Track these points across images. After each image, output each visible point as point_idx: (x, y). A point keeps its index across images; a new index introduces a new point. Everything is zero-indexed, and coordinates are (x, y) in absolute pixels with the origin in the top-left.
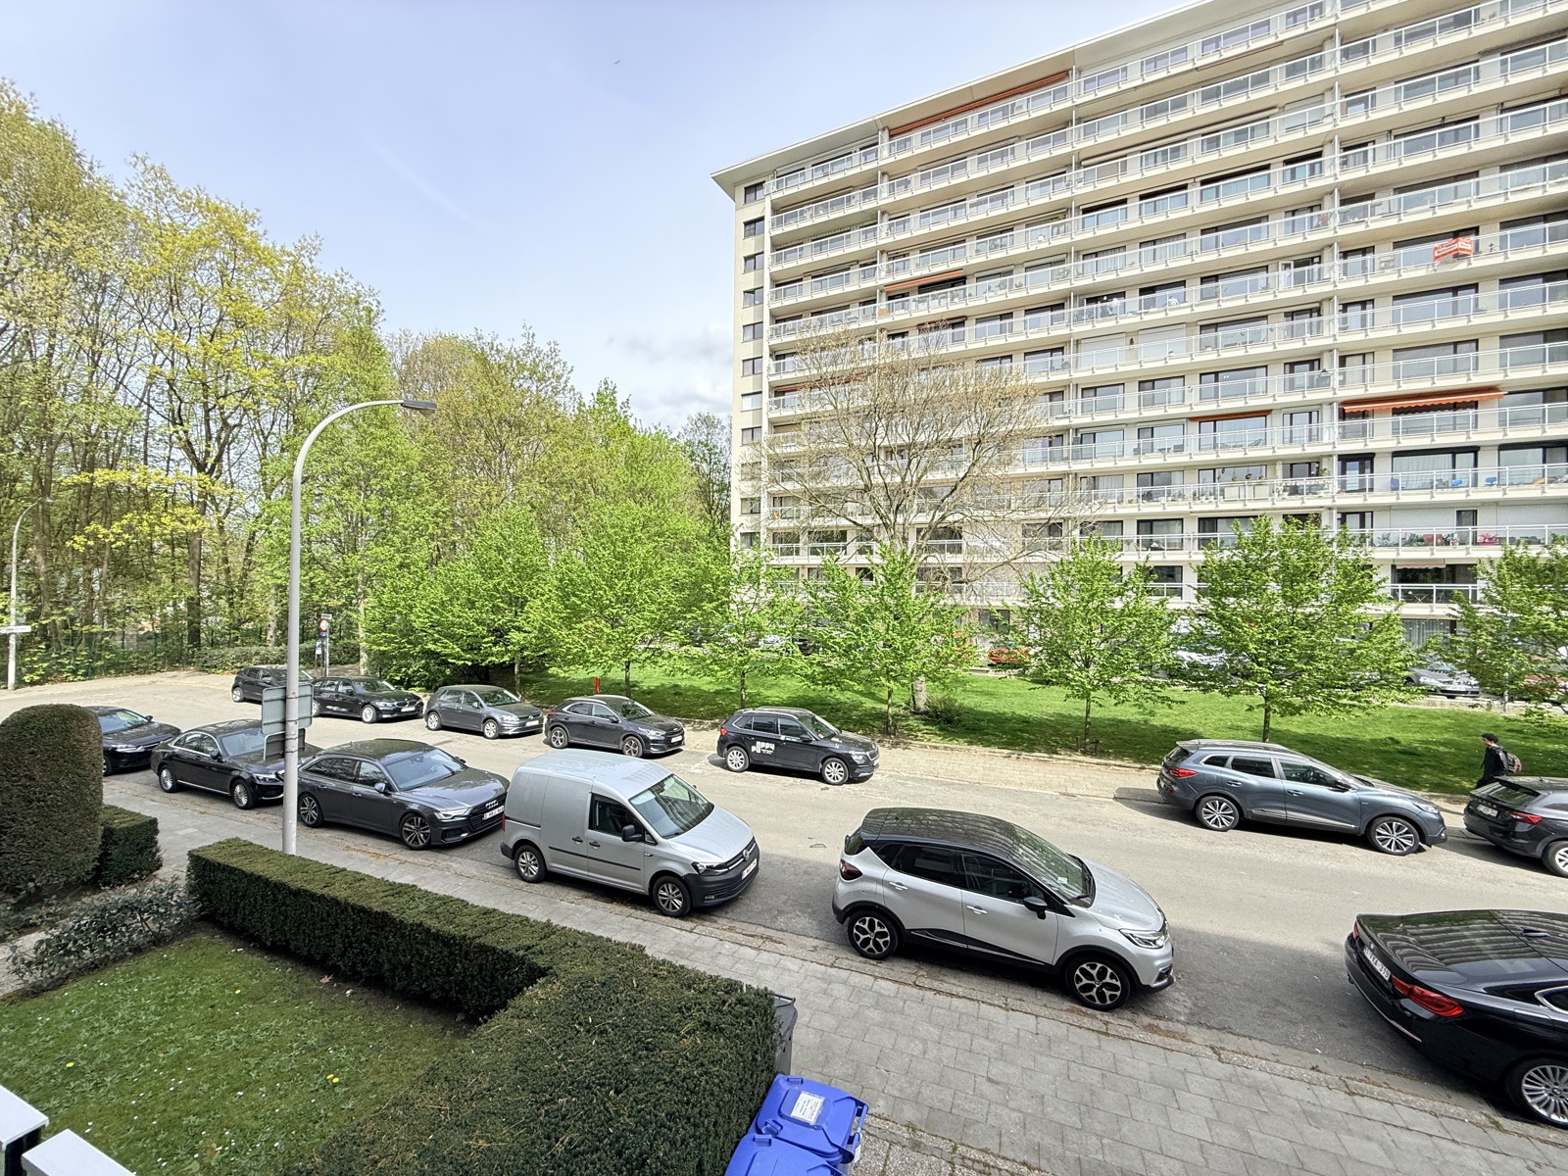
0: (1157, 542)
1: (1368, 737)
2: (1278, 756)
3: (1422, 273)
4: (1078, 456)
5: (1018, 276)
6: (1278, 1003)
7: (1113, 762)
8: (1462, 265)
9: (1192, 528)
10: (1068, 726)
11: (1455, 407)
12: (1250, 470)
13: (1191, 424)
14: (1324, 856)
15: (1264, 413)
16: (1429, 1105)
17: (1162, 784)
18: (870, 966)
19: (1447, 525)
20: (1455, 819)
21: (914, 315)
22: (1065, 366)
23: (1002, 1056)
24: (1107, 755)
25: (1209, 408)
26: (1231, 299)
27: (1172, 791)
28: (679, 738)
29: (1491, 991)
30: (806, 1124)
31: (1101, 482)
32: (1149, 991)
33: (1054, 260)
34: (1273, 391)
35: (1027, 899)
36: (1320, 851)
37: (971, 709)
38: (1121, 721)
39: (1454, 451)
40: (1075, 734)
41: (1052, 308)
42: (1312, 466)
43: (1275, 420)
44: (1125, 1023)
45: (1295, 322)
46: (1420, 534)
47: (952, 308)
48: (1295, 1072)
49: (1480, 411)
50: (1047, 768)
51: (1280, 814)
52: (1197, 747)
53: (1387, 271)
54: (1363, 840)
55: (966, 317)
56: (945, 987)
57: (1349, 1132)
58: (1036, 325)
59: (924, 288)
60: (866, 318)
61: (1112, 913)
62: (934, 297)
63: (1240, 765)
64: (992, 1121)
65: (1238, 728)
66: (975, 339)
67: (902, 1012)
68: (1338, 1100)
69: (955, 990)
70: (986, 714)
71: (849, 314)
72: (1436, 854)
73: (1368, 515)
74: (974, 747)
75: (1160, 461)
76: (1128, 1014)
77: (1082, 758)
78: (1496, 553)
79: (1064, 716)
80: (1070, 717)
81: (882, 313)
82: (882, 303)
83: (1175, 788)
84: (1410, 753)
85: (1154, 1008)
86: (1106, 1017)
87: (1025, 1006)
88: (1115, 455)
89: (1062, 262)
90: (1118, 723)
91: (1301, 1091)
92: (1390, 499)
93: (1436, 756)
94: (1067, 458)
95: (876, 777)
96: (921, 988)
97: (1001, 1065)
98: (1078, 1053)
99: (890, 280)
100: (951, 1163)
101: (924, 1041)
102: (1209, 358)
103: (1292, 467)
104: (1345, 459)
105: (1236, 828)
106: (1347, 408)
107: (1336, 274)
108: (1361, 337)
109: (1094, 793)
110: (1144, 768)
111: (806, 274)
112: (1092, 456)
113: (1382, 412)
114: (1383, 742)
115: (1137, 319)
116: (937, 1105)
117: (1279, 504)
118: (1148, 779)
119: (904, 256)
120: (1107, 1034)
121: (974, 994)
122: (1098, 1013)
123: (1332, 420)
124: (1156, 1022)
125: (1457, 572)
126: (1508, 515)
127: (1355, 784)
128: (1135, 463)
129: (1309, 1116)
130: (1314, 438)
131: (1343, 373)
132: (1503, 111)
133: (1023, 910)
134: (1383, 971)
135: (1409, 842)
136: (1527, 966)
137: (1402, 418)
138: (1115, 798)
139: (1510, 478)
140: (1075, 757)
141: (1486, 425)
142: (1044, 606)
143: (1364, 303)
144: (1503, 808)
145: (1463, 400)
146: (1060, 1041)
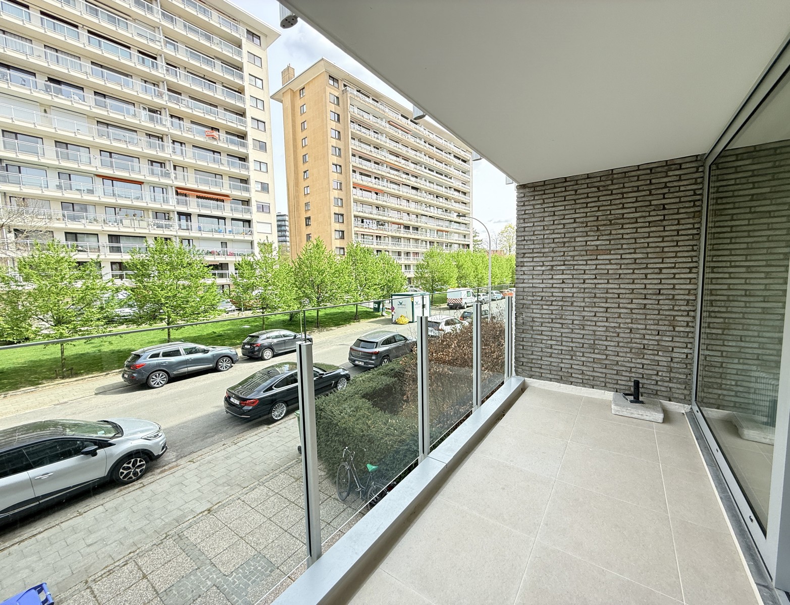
0: (82, 247)
1: (205, 333)
2: (182, 347)
3: (202, 139)
4: (5, 180)
6: (206, 433)
7: (87, 376)
8: (215, 143)
9: (104, 239)
10: (41, 366)
11: (217, 200)
12: (136, 212)
13: (97, 178)
14: (204, 380)
15: (139, 183)
17: (126, 376)
19: (218, 248)
20: (239, 352)
23: (91, 532)
24: (81, 374)
25: (108, 172)
27: (133, 377)
29: (264, 392)
31: (29, 202)
32: (159, 457)
34: (143, 172)
35: (83, 451)
36: (202, 379)
39: (219, 218)
40: (51, 369)
42: (166, 215)
43: (145, 187)
44: (150, 477)
45: (151, 140)
46: (211, 250)
48: (219, 450)
49: (225, 204)
50: (36, 395)
51: (185, 370)
52: (144, 352)
53: (189, 133)
54: (215, 370)
57: (239, 453)
61: (135, 433)
63: (166, 354)
64: (101, 556)
65: (152, 342)
68: (232, 448)
72: (237, 366)
73: (191, 241)
75: (78, 197)
76: (150, 474)
77: (63, 381)
78: (233, 259)
79: (36, 361)
80: (41, 360)
83: (134, 375)
84: (220, 336)
85: (161, 464)
86: (140, 481)
91: (223, 453)
92: (198, 235)
93: (228, 335)
97: (93, 536)
98: (133, 501)
100: (88, 587)
102: (104, 142)
103: (156, 214)
104: (180, 214)
105: (167, 383)
106: (179, 191)
107: (168, 124)
108: (181, 159)
109: (81, 396)
110: (108, 374)
112: (19, 183)
113: (193, 195)
114: (210, 334)
115: (46, 97)
117: (153, 232)
118: (116, 378)
120: (144, 486)
121: (53, 524)
122: (135, 483)
123: (173, 195)
124: (163, 469)
125: (223, 266)
126: (236, 245)
127: (211, 349)
128: (58, 194)
129: (227, 458)
130: (166, 201)
131: (176, 174)
132: (223, 86)
133: (82, 458)
134: (237, 402)
135: (228, 365)
136: (269, 382)
137: (200, 200)
138: (96, 394)
139: (234, 232)
140: (57, 382)
141: (227, 210)
142: (14, 287)
143: (181, 143)
144: (251, 345)
145: (219, 198)
146: (121, 504)
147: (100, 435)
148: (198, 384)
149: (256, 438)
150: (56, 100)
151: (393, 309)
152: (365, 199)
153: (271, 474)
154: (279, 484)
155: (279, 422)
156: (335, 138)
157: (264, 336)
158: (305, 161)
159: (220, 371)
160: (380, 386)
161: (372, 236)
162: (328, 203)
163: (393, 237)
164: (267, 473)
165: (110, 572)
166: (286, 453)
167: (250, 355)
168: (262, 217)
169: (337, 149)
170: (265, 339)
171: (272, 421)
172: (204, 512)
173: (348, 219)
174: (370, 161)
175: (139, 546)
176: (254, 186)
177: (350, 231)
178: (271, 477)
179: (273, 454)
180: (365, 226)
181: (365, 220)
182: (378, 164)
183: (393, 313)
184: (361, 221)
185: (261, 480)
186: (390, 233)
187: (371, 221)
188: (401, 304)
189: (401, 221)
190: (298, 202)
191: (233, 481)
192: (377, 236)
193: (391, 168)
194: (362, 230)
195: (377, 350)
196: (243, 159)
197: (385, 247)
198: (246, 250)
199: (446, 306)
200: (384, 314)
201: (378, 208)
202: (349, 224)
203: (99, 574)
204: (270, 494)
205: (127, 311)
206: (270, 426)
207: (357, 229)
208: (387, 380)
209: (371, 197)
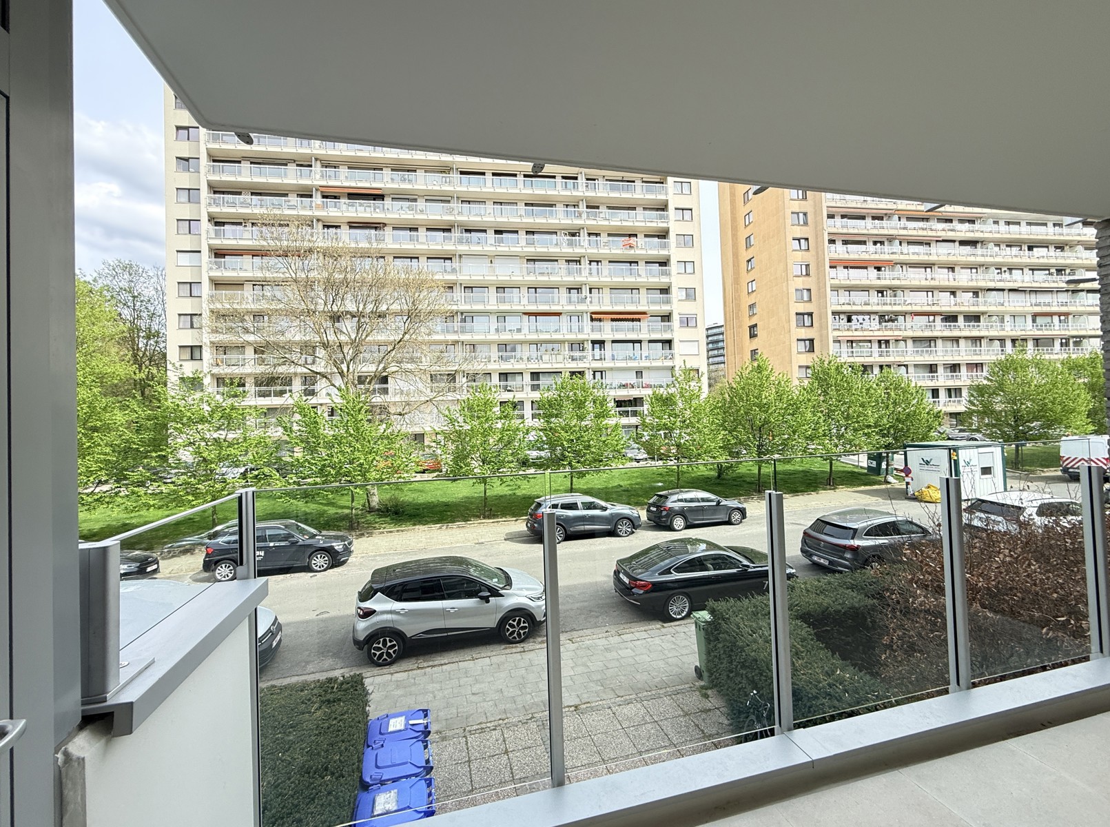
0: (510, 387)
2: (580, 499)
3: (619, 252)
4: (463, 331)
5: (421, 204)
6: (591, 611)
7: (501, 520)
8: (632, 252)
9: (527, 377)
10: (473, 503)
11: (633, 320)
12: (554, 346)
13: (524, 316)
15: (558, 314)
16: (643, 629)
17: (529, 525)
18: (386, 670)
19: (631, 378)
20: (644, 515)
21: (345, 214)
22: (454, 271)
23: (477, 681)
24: (497, 516)
25: (532, 308)
26: (542, 246)
27: (534, 527)
28: (155, 567)
29: (659, 574)
30: (400, 731)
31: (479, 348)
32: (541, 623)
33: (444, 199)
34: (561, 302)
35: (481, 594)
37: (410, 503)
38: (501, 496)
39: (634, 342)
40: (477, 508)
41: (444, 230)
42: (580, 346)
43: (564, 318)
44: (531, 644)
45: (570, 266)
46: (624, 383)
47: (375, 215)
48: (601, 636)
49: (641, 323)
50: (465, 530)
51: (582, 528)
52: (544, 501)
53: (606, 247)
54: (612, 533)
55: (385, 225)
56: (436, 663)
57: (621, 649)
58: (434, 240)
59: (352, 196)
60: (304, 208)
61: (521, 589)
62: (361, 205)
63: (565, 507)
64: (479, 710)
66: (391, 241)
67: (415, 684)
68: (615, 640)
69: (442, 662)
70: (420, 504)
71: (289, 201)
72: (639, 533)
73: (604, 373)
74: (417, 527)
75: (510, 337)
76: (531, 640)
77: (484, 521)
78: (649, 392)
79: (470, 497)
80: (473, 498)
81: (318, 207)
82: (318, 199)
83: (536, 525)
84: (627, 491)
87: (483, 655)
88: (484, 330)
89: (449, 201)
90: (500, 497)
91: (604, 642)
92: (611, 365)
93: (635, 490)
94: (457, 332)
95: (351, 560)
96: (422, 668)
97: (478, 686)
98: (513, 665)
99: (324, 183)
100: (465, 736)
101: (433, 692)
102: (531, 278)
103: (572, 345)
104: (594, 342)
106: (594, 316)
107: (586, 244)
108: (597, 279)
109: (493, 539)
110: (516, 520)
111: (245, 158)
112: (471, 331)
113: (607, 319)
114: (615, 487)
115: (494, 249)
116: (449, 717)
117: (568, 366)
118: (521, 526)
119: (335, 167)
120: (524, 651)
122: (518, 645)
123: (588, 321)
125: (637, 401)
126: (653, 374)
127: (609, 506)
128: (496, 337)
129: (607, 650)
130: (580, 330)
131: (591, 297)
132: (643, 182)
133: (478, 602)
134: (626, 580)
135: (629, 530)
136: (667, 561)
137: (614, 323)
138: (505, 540)
139: (652, 356)
140: (480, 521)
141: (644, 331)
142: (457, 428)
143: (597, 262)
144: (658, 507)
145: (634, 317)
146: (503, 663)
147: (494, 582)
148: (593, 548)
149: (644, 635)
150: (499, 249)
151: (907, 471)
152: (853, 282)
153: (654, 692)
154: (661, 710)
155: (677, 623)
156: (798, 199)
157: (675, 498)
158: (748, 245)
159: (619, 536)
160: (840, 608)
161: (870, 341)
162: (785, 300)
163: (916, 340)
164: (648, 689)
165: (482, 730)
166: (680, 671)
167: (657, 520)
168: (687, 333)
169: (801, 215)
170: (675, 502)
171: (667, 618)
172: (571, 706)
173: (821, 319)
174: (863, 218)
175: (508, 715)
176: (676, 294)
177: (824, 338)
178: (653, 697)
179: (661, 664)
180: (854, 327)
181: (853, 317)
182: (880, 218)
183: (908, 479)
184: (846, 320)
185: (640, 695)
186: (910, 333)
187: (867, 317)
188: (927, 463)
189: (935, 309)
190: (738, 306)
191: (608, 682)
192: (880, 342)
193: (909, 219)
194: (850, 333)
195: (856, 543)
196: (664, 263)
197: (898, 359)
198: (665, 379)
199: (1060, 473)
200: (890, 479)
201: (882, 292)
202: (823, 327)
203: (475, 728)
204: (648, 719)
205: (534, 454)
206: (665, 625)
207: (837, 333)
208: (854, 599)
209: (869, 277)
